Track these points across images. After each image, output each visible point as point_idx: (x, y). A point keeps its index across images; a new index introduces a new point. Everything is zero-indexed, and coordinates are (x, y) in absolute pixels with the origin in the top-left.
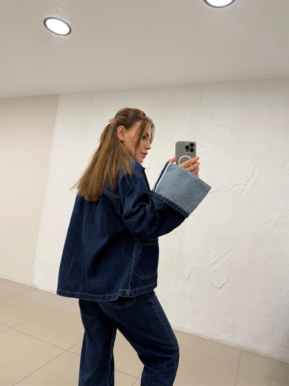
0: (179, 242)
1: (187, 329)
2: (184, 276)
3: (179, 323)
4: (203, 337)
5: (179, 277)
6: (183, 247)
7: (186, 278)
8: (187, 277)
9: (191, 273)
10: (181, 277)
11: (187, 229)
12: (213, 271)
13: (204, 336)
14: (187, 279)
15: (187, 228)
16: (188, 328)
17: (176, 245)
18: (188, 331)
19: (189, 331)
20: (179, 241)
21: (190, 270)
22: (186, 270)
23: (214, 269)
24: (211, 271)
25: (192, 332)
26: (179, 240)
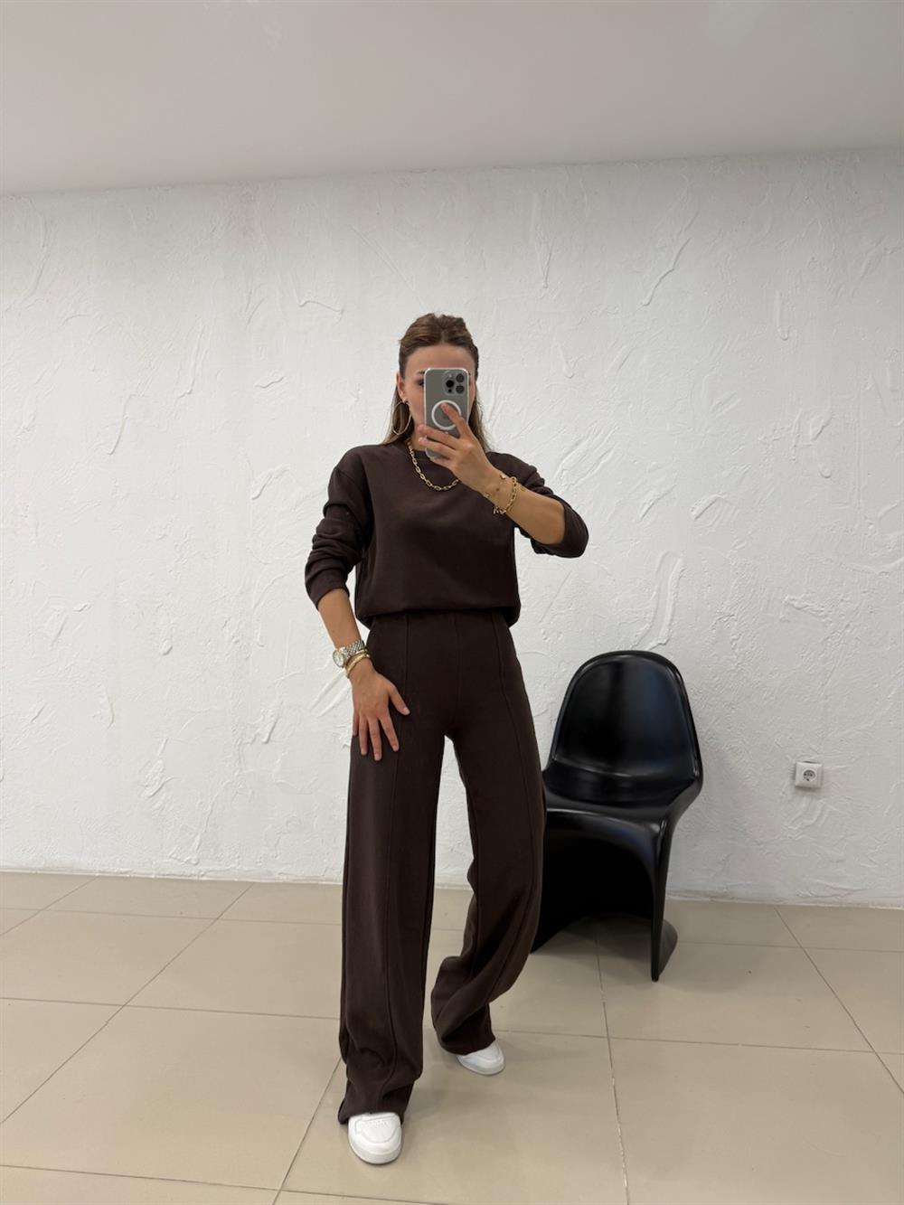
0: (237, 645)
1: (280, 874)
2: (258, 734)
3: (259, 864)
5: (245, 741)
6: (247, 659)
7: (265, 740)
8: (268, 735)
9: (276, 721)
10: (250, 740)
11: (255, 606)
12: (333, 707)
13: (326, 880)
14: (267, 742)
15: (254, 604)
16: (282, 869)
17: (227, 655)
19: (285, 877)
20: (236, 642)
21: (272, 716)
22: (262, 718)
23: (336, 700)
24: (327, 708)
25: (294, 878)
26: (234, 640)
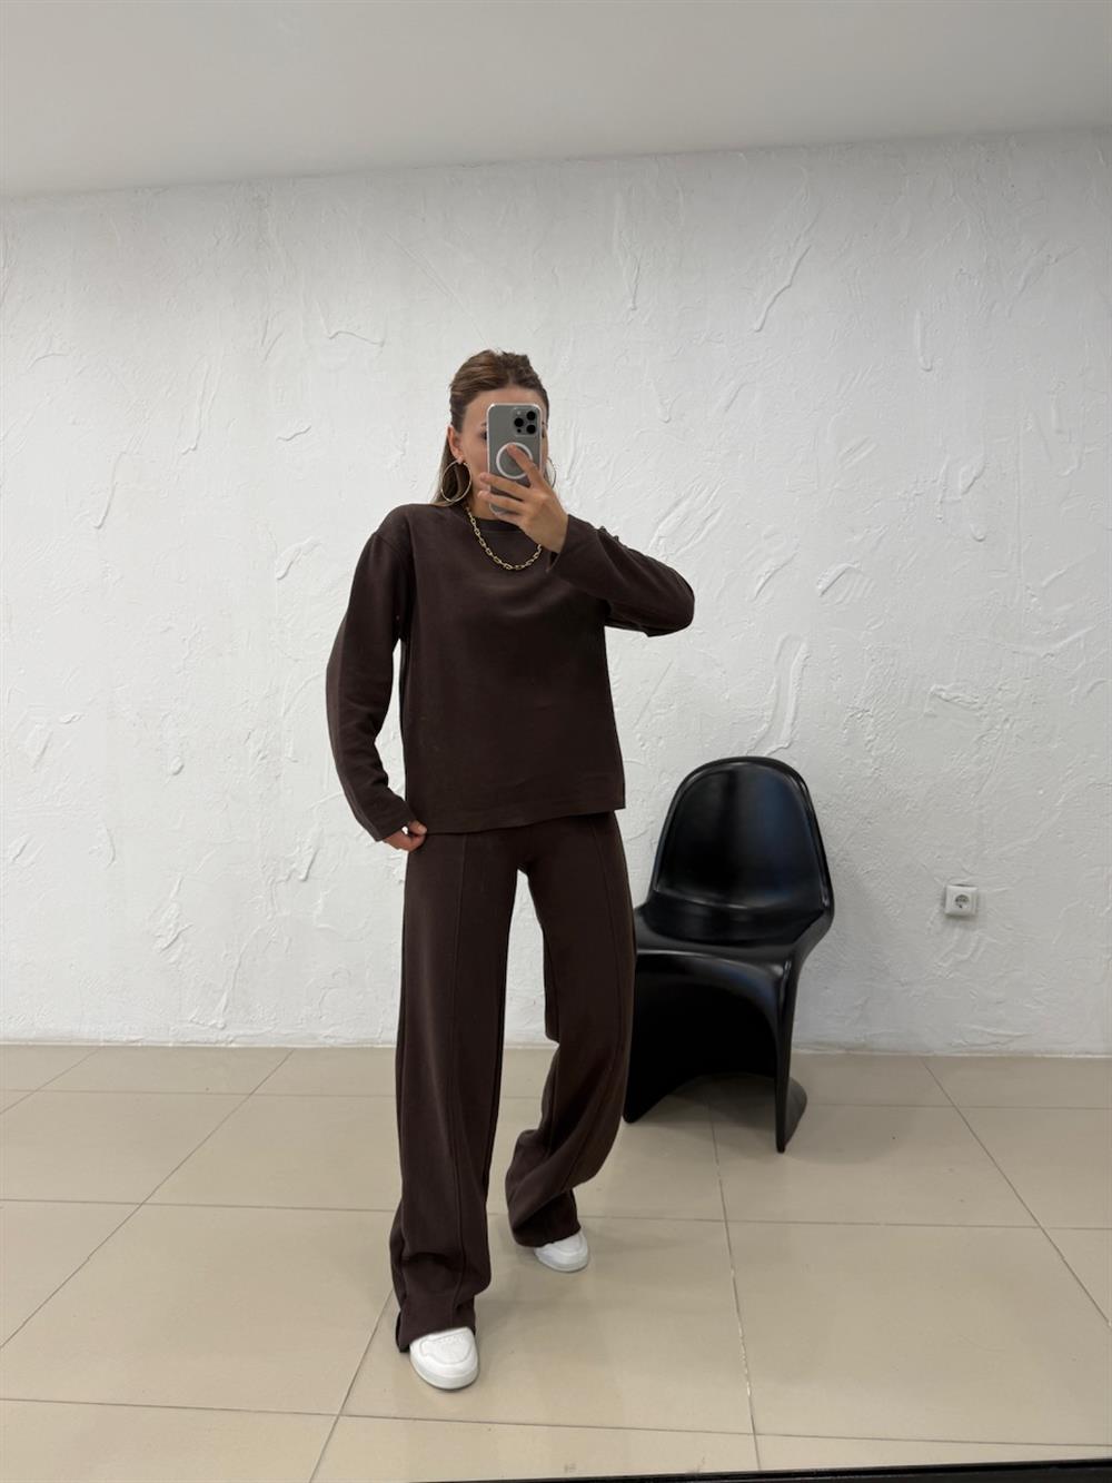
1: (326, 1037)
2: (294, 870)
3: (301, 1026)
4: (380, 1046)
5: (278, 879)
6: (277, 777)
7: (302, 877)
8: (306, 871)
9: (316, 854)
10: (284, 878)
11: (285, 713)
14: (306, 879)
15: (283, 710)
16: (328, 1032)
17: (252, 773)
18: (331, 1042)
19: (333, 1040)
20: (263, 758)
21: (310, 847)
22: (298, 849)
25: (342, 1041)
26: (261, 756)
